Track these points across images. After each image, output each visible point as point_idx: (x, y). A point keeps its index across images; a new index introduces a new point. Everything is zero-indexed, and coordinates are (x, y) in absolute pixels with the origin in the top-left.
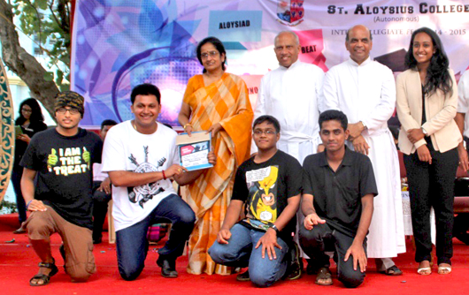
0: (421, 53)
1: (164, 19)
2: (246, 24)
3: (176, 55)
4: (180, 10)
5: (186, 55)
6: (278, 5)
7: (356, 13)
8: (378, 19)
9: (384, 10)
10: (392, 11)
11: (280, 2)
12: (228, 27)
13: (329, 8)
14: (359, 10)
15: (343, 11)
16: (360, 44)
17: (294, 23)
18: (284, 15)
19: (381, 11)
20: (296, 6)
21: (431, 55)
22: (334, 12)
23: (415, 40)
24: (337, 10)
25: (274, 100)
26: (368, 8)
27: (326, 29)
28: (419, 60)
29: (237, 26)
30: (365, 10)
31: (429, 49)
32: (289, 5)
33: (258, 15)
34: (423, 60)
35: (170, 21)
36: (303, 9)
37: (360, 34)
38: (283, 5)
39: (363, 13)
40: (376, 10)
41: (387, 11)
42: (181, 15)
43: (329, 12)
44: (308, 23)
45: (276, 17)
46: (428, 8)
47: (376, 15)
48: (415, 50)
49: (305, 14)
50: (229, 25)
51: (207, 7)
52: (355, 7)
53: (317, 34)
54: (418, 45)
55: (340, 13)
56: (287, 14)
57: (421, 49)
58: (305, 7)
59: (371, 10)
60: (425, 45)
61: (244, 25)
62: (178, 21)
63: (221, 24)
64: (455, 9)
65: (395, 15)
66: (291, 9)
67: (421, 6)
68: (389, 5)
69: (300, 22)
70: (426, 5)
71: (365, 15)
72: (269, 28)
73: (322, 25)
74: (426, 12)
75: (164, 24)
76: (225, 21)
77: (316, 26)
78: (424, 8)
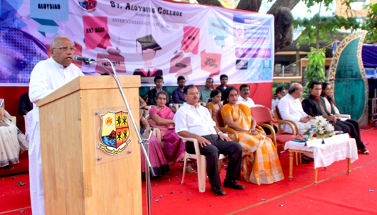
2: (58, 7)
3: (4, 26)
5: (14, 27)
7: (126, 8)
8: (137, 14)
9: (140, 8)
10: (144, 10)
12: (45, 8)
13: (111, 3)
14: (128, 7)
15: (120, 6)
17: (90, 10)
18: (83, 4)
19: (138, 9)
22: (114, 6)
24: (117, 5)
27: (110, 17)
29: (51, 8)
30: (131, 7)
39: (130, 9)
40: (136, 8)
41: (142, 9)
43: (112, 6)
44: (99, 12)
46: (162, 11)
47: (136, 12)
49: (97, 5)
50: (45, 6)
52: (126, 5)
53: (104, 20)
55: (118, 7)
59: (134, 8)
61: (56, 8)
63: (39, 5)
64: (176, 14)
65: (146, 13)
67: (158, 9)
68: (142, 6)
69: (94, 10)
71: (131, 11)
72: (73, 12)
73: (108, 14)
74: (161, 13)
76: (43, 3)
77: (104, 15)
78: (160, 10)
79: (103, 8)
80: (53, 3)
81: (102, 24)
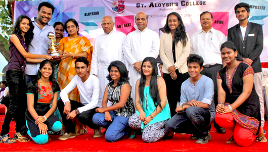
0: (172, 25)
1: (58, 12)
2: (97, 13)
4: (66, 7)
6: (112, 3)
7: (150, 6)
8: (161, 9)
9: (164, 5)
10: (168, 5)
11: (113, 2)
13: (137, 4)
14: (152, 5)
15: (144, 6)
16: (141, 21)
17: (120, 12)
18: (115, 8)
19: (162, 5)
20: (121, 4)
21: (177, 26)
22: (139, 6)
23: (169, 19)
24: (141, 6)
25: (102, 49)
26: (156, 4)
28: (171, 29)
29: (93, 15)
30: (154, 5)
31: (176, 23)
32: (117, 3)
33: (103, 9)
34: (174, 28)
35: (61, 13)
36: (124, 6)
37: (141, 16)
38: (114, 4)
39: (153, 6)
40: (160, 5)
41: (165, 5)
42: (66, 10)
43: (137, 7)
44: (127, 13)
45: (112, 10)
46: (185, 3)
47: (160, 8)
48: (169, 23)
49: (125, 8)
50: (89, 14)
51: (78, 5)
52: (149, 4)
53: (131, 17)
54: (171, 21)
55: (142, 7)
56: (117, 8)
57: (173, 23)
58: (125, 4)
59: (157, 5)
60: (174, 21)
61: (96, 14)
62: (65, 13)
63: (85, 14)
64: (199, 3)
65: (169, 7)
66: (119, 5)
67: (182, 2)
68: (166, 2)
69: (123, 12)
70: (184, 2)
71: (155, 8)
73: (134, 13)
74: (184, 5)
75: (58, 14)
76: (87, 12)
77: (130, 14)
78: (183, 3)
79: (130, 9)
80: (95, 11)
81: (129, 21)
